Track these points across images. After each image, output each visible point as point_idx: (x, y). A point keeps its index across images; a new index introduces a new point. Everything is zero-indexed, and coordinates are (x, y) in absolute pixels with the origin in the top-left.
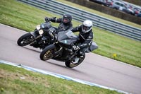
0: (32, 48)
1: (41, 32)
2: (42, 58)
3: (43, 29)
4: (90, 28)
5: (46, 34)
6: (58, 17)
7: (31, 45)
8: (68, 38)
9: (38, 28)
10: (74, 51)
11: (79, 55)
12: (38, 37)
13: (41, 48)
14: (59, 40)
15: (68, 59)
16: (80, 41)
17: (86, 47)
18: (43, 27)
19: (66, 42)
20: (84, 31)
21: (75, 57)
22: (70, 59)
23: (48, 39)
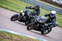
1: (23, 14)
3: (24, 12)
5: (26, 15)
7: (18, 21)
8: (42, 20)
10: (45, 26)
12: (22, 16)
15: (42, 30)
18: (24, 11)
19: (41, 21)
20: (51, 16)
21: (46, 29)
22: (43, 30)
23: (27, 18)
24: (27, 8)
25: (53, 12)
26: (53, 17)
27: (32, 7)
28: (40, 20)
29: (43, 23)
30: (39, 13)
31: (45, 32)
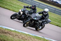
1: (22, 13)
2: (24, 26)
3: (22, 11)
5: (24, 14)
6: (30, 6)
7: (17, 19)
10: (39, 23)
12: (20, 15)
13: (22, 20)
14: (32, 17)
15: (36, 27)
16: (42, 18)
19: (35, 19)
20: (44, 13)
21: (40, 26)
22: (37, 27)
23: (25, 16)
24: (25, 7)
25: (46, 10)
27: (29, 7)
28: (35, 17)
29: (37, 20)
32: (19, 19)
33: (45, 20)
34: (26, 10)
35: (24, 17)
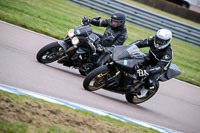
0: (61, 66)
1: (75, 41)
2: (86, 86)
3: (78, 36)
4: (167, 41)
5: (83, 44)
8: (129, 57)
9: (71, 34)
10: (139, 78)
11: (147, 85)
13: (75, 67)
15: (129, 90)
17: (159, 72)
18: (79, 33)
19: (125, 63)
20: (157, 46)
21: (141, 87)
22: (133, 90)
23: (87, 53)
24: (86, 22)
25: (164, 33)
26: (162, 50)
27: (101, 21)
28: (123, 59)
29: (132, 66)
30: (124, 40)
31: (140, 94)
32: (67, 63)
33: (158, 69)
34: (91, 32)
35: (83, 55)
